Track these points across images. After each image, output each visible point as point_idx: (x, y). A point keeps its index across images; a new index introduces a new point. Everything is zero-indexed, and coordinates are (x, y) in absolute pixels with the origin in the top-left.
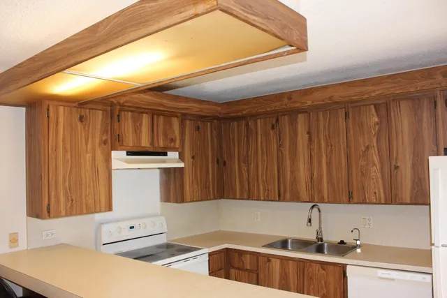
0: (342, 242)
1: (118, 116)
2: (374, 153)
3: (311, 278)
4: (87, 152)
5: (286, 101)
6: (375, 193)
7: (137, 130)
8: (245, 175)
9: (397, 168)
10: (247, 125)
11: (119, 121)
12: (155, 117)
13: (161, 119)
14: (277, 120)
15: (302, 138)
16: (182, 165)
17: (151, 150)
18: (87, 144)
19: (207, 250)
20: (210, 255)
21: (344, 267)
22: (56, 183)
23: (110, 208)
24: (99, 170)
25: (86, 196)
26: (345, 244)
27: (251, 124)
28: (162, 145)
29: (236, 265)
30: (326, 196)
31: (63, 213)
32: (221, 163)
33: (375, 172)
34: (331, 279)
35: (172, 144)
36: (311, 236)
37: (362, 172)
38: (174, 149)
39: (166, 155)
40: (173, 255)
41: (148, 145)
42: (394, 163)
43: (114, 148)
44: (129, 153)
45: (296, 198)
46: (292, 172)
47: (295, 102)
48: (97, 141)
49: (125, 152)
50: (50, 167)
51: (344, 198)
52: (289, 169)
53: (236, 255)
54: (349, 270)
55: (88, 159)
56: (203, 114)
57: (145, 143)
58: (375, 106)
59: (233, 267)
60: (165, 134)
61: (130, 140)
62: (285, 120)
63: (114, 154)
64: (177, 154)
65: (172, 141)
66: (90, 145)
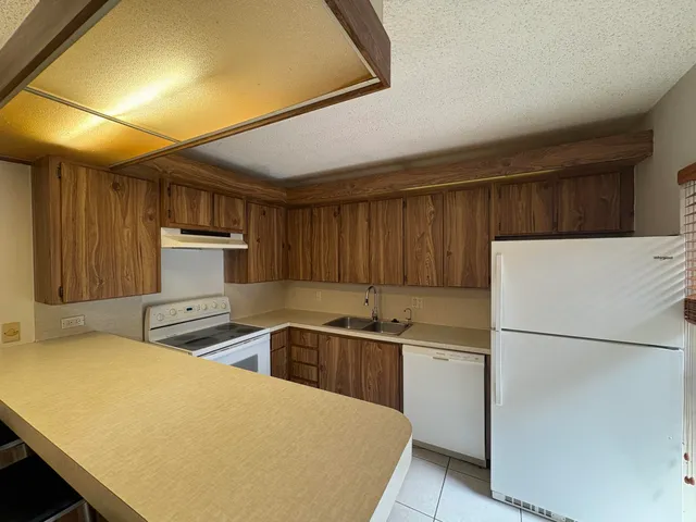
0: (395, 321)
1: (169, 189)
2: (428, 240)
3: (368, 357)
4: (124, 226)
5: (348, 187)
6: (428, 277)
7: (194, 208)
8: (308, 259)
9: (449, 254)
10: (312, 214)
11: (169, 195)
12: (216, 196)
13: (223, 199)
14: (339, 209)
15: (362, 224)
16: (245, 247)
17: (211, 230)
18: (124, 218)
19: (268, 330)
20: (272, 334)
21: (400, 346)
22: (74, 260)
23: (158, 290)
24: (143, 247)
25: (122, 277)
26: (398, 322)
27: (315, 212)
28: (223, 225)
29: (298, 343)
30: (382, 278)
31: (86, 297)
32: (287, 248)
33: (429, 257)
34: (388, 357)
36: (368, 315)
37: (416, 257)
38: (239, 231)
39: (229, 237)
40: (233, 337)
41: (207, 224)
42: (446, 249)
43: (163, 225)
44: (183, 232)
45: (355, 280)
46: (351, 256)
47: (357, 190)
48: (140, 214)
49: (179, 231)
50: (65, 242)
51: (399, 281)
52: (348, 254)
53: (298, 332)
54: (405, 349)
55: (126, 234)
56: (269, 199)
57: (204, 220)
58: (432, 195)
59: (294, 345)
60: (227, 214)
61: (184, 217)
62: (346, 209)
63: (164, 231)
64: (241, 236)
65: (235, 222)
66: (129, 219)
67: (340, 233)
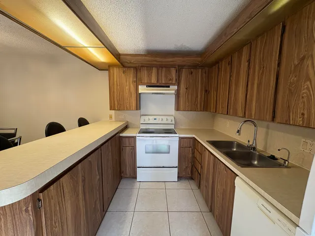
0: (273, 157)
3: (219, 173)
4: (126, 86)
6: (303, 114)
7: (149, 76)
8: (215, 98)
11: (140, 72)
12: (160, 68)
13: (164, 69)
14: (232, 58)
15: (244, 64)
18: (126, 82)
19: (178, 135)
23: (137, 109)
24: (132, 93)
25: (126, 103)
26: (277, 159)
28: (164, 82)
30: (253, 113)
35: (171, 82)
37: (290, 90)
38: (174, 85)
39: (169, 87)
41: (156, 82)
43: (139, 84)
44: (148, 86)
46: (235, 95)
48: (131, 81)
49: (145, 86)
51: (268, 117)
53: (197, 141)
55: (127, 89)
57: (154, 81)
60: (166, 76)
61: (146, 80)
62: (236, 56)
63: (140, 87)
64: (177, 87)
65: (170, 80)
66: (128, 83)
67: (230, 76)
